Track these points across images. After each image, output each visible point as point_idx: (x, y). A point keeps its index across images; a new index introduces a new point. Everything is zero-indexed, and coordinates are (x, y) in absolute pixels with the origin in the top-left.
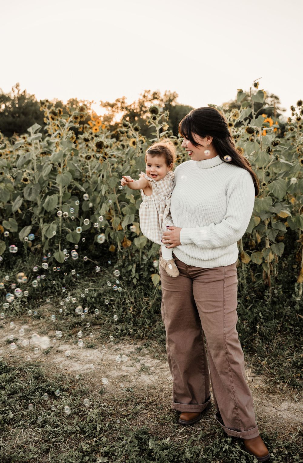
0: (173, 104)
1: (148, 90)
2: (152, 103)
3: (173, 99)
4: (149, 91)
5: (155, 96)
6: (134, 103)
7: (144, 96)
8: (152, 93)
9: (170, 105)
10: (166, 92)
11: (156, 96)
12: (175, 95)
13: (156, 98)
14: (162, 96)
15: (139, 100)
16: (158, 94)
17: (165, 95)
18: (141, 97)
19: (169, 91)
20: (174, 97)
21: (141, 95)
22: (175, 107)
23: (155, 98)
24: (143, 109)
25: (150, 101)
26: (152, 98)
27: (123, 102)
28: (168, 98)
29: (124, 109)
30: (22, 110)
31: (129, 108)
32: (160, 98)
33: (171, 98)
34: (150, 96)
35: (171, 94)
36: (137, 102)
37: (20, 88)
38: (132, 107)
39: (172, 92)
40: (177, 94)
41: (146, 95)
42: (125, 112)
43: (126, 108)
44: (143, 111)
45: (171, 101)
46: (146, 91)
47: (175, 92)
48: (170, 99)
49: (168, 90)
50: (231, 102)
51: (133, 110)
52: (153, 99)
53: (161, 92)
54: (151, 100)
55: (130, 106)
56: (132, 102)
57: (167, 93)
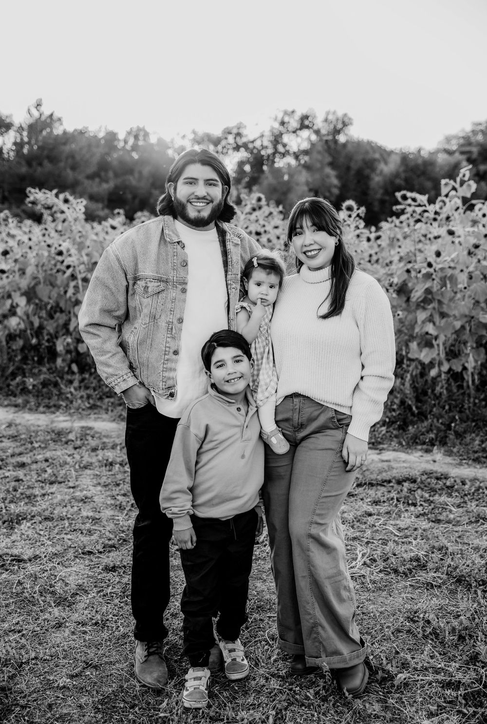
0: (342, 138)
1: (290, 109)
2: (297, 136)
3: (342, 129)
4: (293, 112)
5: (304, 123)
6: (262, 136)
7: (283, 123)
8: (297, 116)
9: (336, 142)
10: (328, 113)
11: (306, 123)
12: (346, 120)
13: (307, 127)
14: (319, 123)
15: (272, 131)
16: (310, 119)
17: (326, 120)
18: (276, 125)
19: (334, 113)
20: (345, 125)
21: (276, 119)
22: (344, 145)
23: (303, 127)
24: (281, 148)
25: (294, 132)
26: (299, 126)
27: (239, 134)
28: (332, 127)
29: (242, 149)
30: (46, 152)
31: (251, 146)
32: (315, 128)
33: (340, 126)
34: (294, 124)
35: (337, 120)
36: (267, 133)
37: (42, 109)
38: (258, 144)
39: (340, 114)
40: (350, 119)
41: (286, 119)
42: (243, 154)
43: (245, 146)
44: (280, 153)
45: (337, 132)
46: (286, 113)
47: (345, 115)
48: (335, 127)
49: (332, 110)
50: (461, 134)
51: (259, 151)
52: (301, 129)
53: (317, 115)
54: (297, 130)
55: (253, 142)
56: (257, 135)
57: (330, 117)
